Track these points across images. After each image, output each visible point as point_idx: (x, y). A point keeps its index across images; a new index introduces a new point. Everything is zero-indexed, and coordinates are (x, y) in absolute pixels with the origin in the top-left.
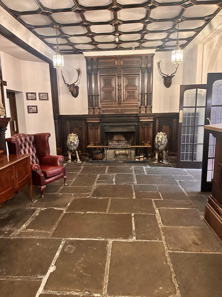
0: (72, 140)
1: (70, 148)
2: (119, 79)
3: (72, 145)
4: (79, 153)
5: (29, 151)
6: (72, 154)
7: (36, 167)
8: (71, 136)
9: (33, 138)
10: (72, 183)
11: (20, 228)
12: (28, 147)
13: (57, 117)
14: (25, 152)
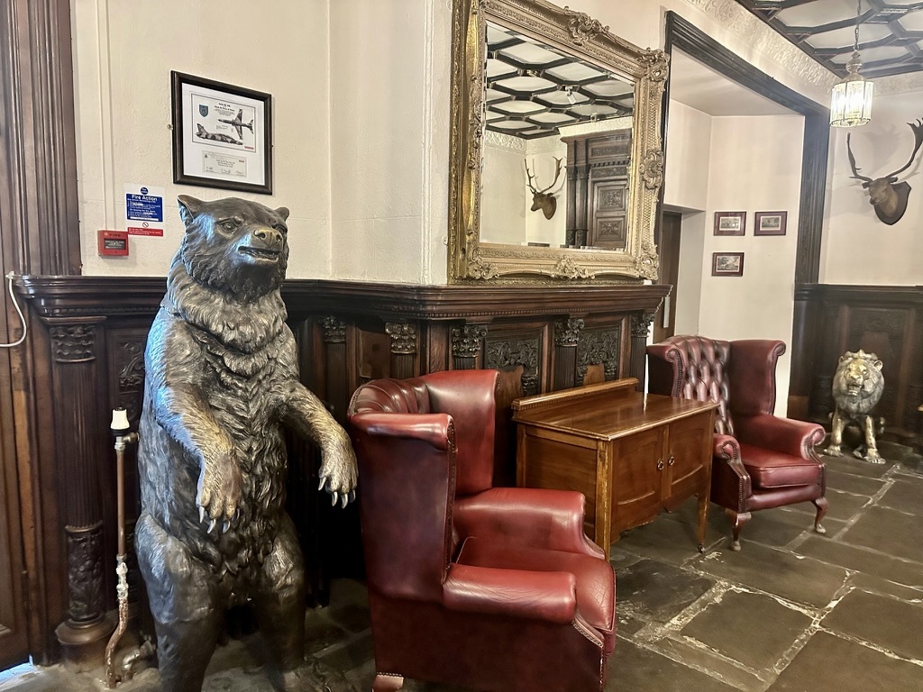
0: (856, 377)
1: (843, 402)
3: (855, 392)
4: (876, 426)
5: (708, 393)
6: (850, 424)
7: (728, 446)
8: (855, 359)
9: (725, 354)
10: (846, 529)
11: (664, 623)
12: (706, 379)
13: (806, 292)
14: (695, 393)
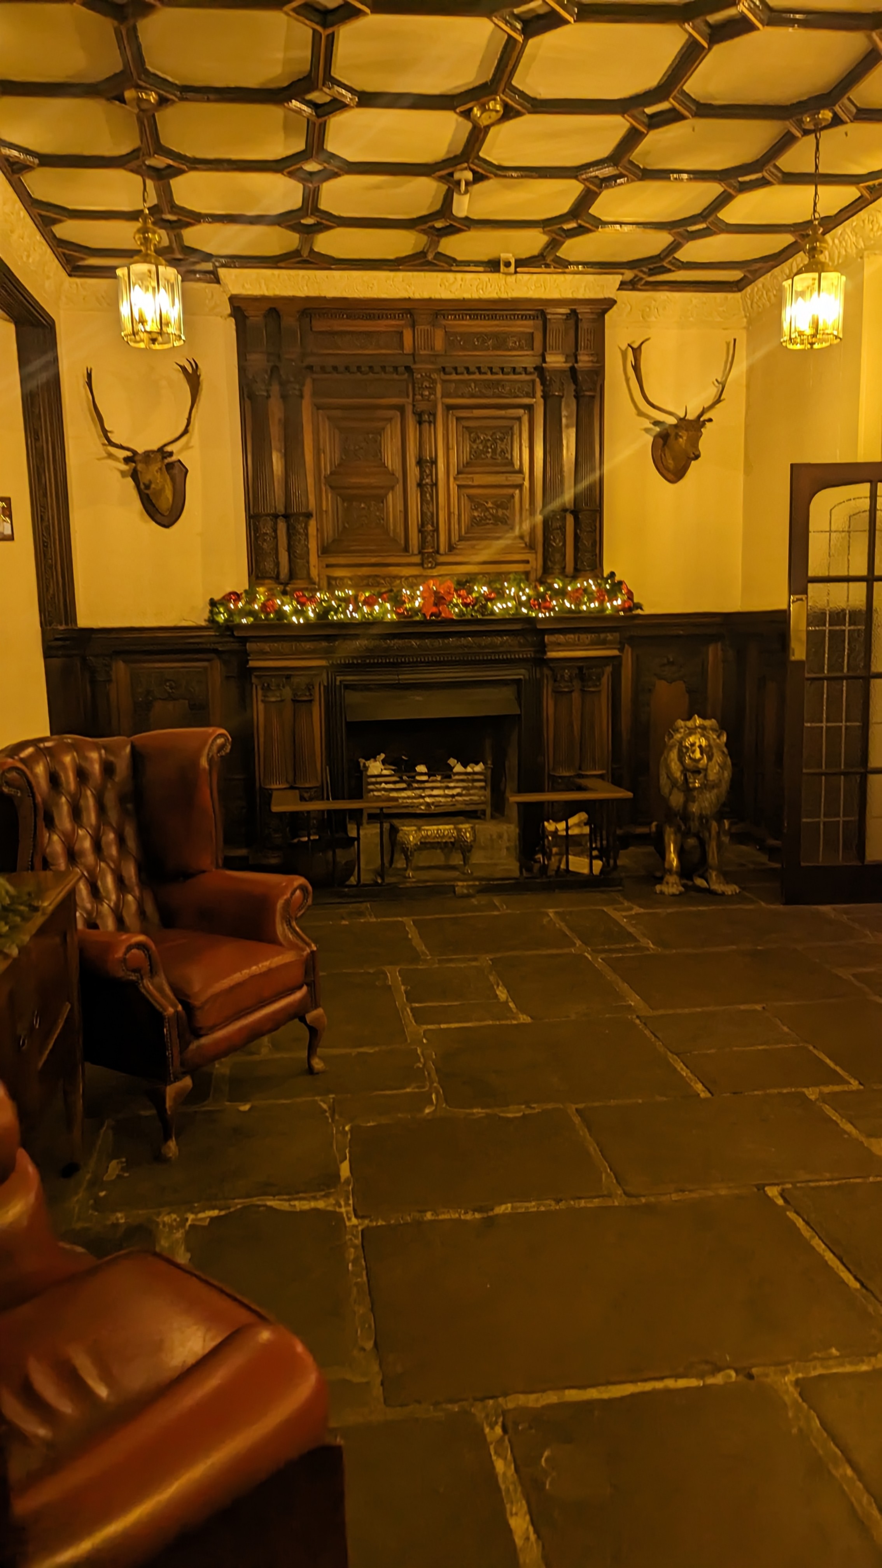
2: (426, 426)
5: (98, 849)
7: (133, 954)
9: (124, 765)
12: (91, 820)
13: (61, 644)
